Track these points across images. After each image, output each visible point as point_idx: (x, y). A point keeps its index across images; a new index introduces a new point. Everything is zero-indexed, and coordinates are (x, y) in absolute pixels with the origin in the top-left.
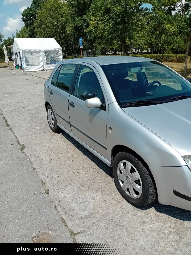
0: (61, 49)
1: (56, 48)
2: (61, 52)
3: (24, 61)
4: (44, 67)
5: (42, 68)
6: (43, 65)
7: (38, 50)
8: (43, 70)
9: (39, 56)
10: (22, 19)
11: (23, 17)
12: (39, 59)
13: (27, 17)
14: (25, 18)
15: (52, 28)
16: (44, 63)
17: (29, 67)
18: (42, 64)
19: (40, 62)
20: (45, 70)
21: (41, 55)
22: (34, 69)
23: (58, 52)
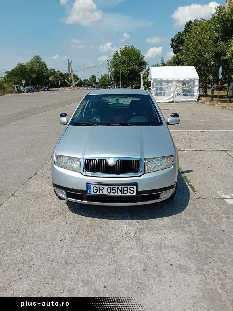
0: (199, 79)
1: (193, 77)
2: (197, 82)
3: (153, 91)
4: (174, 99)
5: (172, 100)
6: (173, 97)
7: (170, 80)
8: (172, 102)
9: (170, 86)
10: (171, 45)
11: (172, 43)
12: (170, 89)
13: (176, 42)
14: (174, 44)
15: (199, 55)
16: (175, 94)
17: (158, 97)
18: (172, 95)
19: (171, 93)
20: (175, 102)
21: (173, 85)
22: (163, 100)
23: (194, 82)
